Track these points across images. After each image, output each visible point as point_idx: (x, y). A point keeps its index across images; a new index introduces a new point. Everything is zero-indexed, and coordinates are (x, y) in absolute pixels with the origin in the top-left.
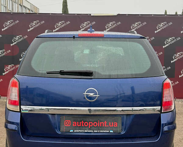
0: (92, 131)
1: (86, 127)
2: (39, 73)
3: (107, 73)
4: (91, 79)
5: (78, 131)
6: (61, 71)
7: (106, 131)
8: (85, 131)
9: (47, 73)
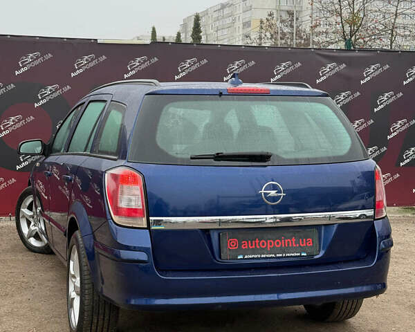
0: (273, 255)
1: (263, 249)
2: (177, 159)
3: (292, 156)
4: (266, 166)
5: (250, 257)
6: (218, 154)
7: (296, 254)
8: (262, 256)
9: (192, 158)
